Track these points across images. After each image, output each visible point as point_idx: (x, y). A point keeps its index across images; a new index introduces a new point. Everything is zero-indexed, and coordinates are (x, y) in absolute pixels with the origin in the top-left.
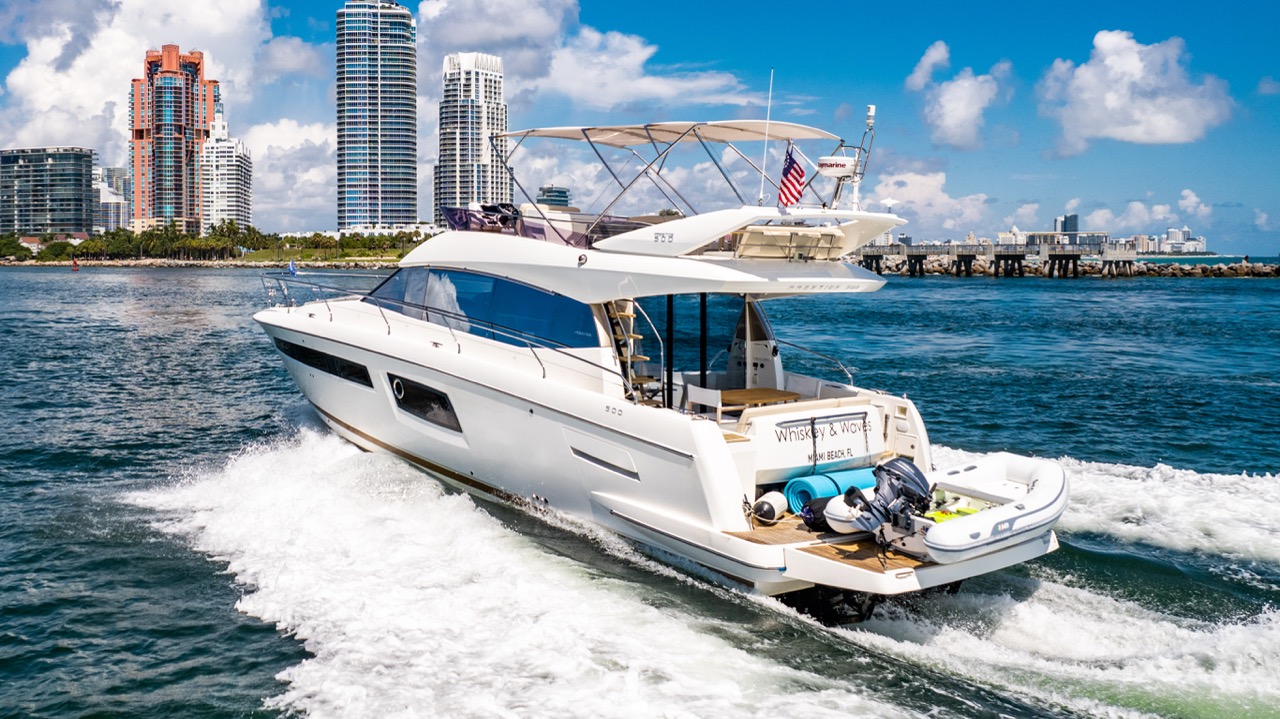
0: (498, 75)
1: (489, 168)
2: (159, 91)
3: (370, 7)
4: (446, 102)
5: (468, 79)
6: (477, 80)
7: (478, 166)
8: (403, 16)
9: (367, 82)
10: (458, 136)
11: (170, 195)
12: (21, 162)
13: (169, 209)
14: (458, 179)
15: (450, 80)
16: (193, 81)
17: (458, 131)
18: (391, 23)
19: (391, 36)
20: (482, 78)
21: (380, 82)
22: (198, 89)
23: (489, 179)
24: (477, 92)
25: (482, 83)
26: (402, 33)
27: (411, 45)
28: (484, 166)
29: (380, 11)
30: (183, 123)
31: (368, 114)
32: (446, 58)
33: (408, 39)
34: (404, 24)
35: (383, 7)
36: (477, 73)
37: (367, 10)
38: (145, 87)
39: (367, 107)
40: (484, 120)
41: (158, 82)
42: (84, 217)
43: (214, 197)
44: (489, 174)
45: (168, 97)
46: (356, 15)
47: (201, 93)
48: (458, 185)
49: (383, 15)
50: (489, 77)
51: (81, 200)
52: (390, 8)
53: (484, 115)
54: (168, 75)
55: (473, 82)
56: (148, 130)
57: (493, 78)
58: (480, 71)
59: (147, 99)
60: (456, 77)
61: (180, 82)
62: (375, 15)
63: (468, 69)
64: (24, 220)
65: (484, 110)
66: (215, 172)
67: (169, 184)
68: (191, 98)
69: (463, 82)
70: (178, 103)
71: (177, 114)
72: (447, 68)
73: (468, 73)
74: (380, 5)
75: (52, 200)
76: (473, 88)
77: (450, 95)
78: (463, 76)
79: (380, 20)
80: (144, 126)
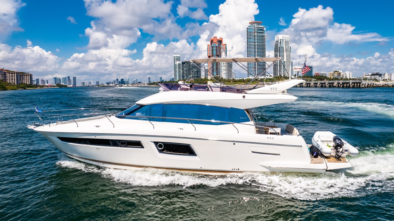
0: (289, 40)
1: (286, 62)
2: (213, 47)
3: (254, 26)
4: (276, 47)
5: (281, 41)
6: (283, 41)
7: (283, 62)
8: (262, 28)
9: (253, 43)
10: (278, 55)
11: (215, 70)
12: (186, 64)
13: (215, 73)
14: (278, 65)
15: (277, 41)
16: (220, 44)
17: (278, 54)
18: (259, 30)
19: (259, 32)
20: (284, 41)
21: (256, 43)
22: (222, 46)
23: (286, 65)
24: (283, 44)
25: (284, 42)
26: (261, 32)
27: (264, 34)
28: (285, 62)
29: (256, 27)
30: (218, 54)
31: (254, 51)
32: (276, 36)
33: (263, 33)
34: (262, 29)
35: (257, 26)
36: (283, 40)
37: (253, 27)
38: (210, 46)
39: (254, 49)
40: (285, 51)
41: (212, 45)
42: (199, 75)
43: (223, 71)
44: (286, 63)
45: (215, 48)
46: (251, 28)
47: (222, 47)
48: (278, 66)
49: (257, 28)
50: (286, 40)
51: (198, 72)
52: (259, 26)
53: (285, 49)
54: (214, 43)
55: (282, 42)
56: (211, 56)
57: (287, 40)
58: (284, 39)
59: (211, 49)
60: (278, 41)
61: (217, 45)
62: (255, 28)
63: (281, 39)
64: (187, 76)
65: (285, 48)
66: (223, 65)
67: (215, 68)
68: (220, 48)
69: (279, 42)
70: (217, 50)
71: (217, 52)
72: (276, 39)
73: (281, 40)
74: (256, 25)
75: (192, 72)
76: (282, 43)
77: (276, 45)
78: (280, 40)
79: (256, 29)
80: (210, 55)
